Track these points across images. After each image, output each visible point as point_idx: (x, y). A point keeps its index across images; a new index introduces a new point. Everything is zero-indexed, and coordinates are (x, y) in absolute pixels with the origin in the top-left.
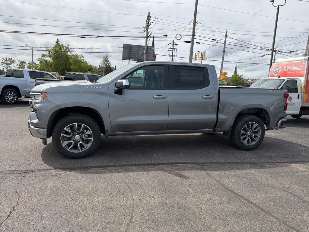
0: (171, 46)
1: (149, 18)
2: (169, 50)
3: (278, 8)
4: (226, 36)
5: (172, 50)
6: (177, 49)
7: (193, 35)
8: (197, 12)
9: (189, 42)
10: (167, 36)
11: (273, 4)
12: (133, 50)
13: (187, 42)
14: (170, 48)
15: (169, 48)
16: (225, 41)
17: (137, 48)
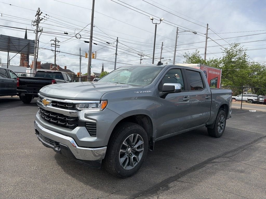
0: (53, 42)
1: (38, 14)
2: (51, 46)
3: (156, 26)
4: (117, 41)
5: (54, 46)
6: (59, 46)
7: (91, 37)
8: (94, 17)
9: (88, 42)
10: (67, 34)
11: (152, 21)
12: (13, 42)
13: (86, 42)
14: (53, 44)
15: (51, 44)
16: (117, 45)
17: (18, 41)
